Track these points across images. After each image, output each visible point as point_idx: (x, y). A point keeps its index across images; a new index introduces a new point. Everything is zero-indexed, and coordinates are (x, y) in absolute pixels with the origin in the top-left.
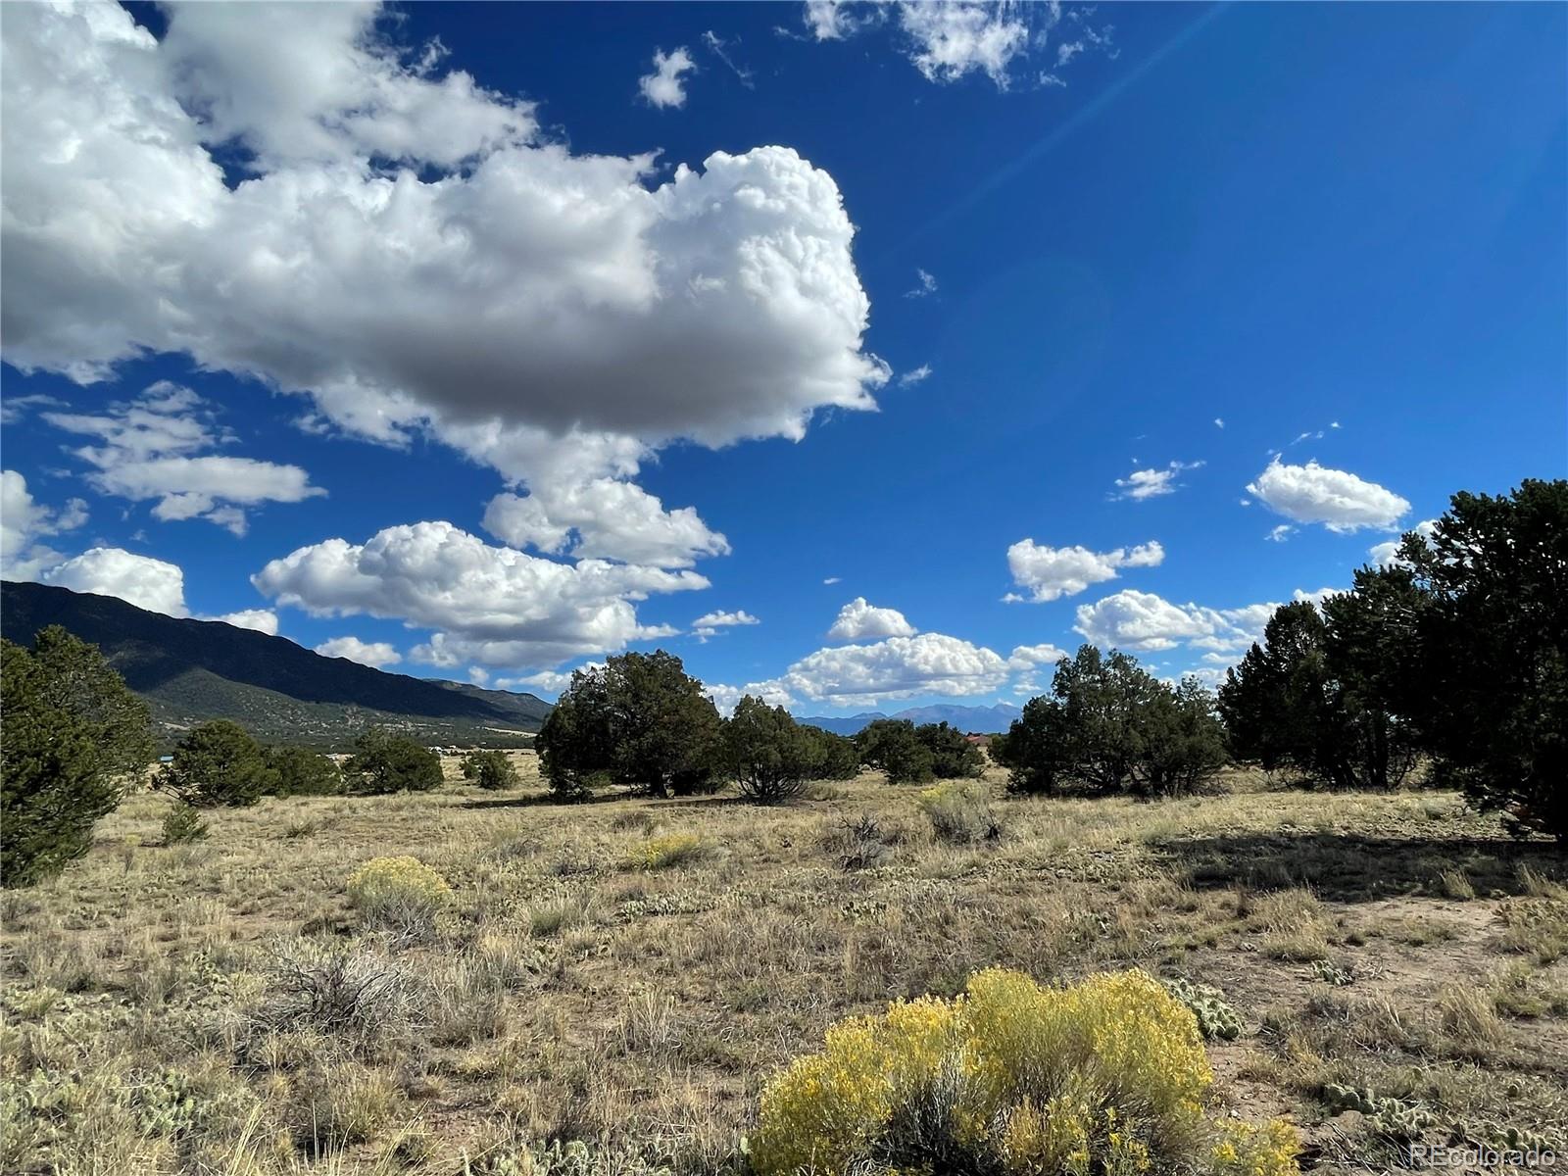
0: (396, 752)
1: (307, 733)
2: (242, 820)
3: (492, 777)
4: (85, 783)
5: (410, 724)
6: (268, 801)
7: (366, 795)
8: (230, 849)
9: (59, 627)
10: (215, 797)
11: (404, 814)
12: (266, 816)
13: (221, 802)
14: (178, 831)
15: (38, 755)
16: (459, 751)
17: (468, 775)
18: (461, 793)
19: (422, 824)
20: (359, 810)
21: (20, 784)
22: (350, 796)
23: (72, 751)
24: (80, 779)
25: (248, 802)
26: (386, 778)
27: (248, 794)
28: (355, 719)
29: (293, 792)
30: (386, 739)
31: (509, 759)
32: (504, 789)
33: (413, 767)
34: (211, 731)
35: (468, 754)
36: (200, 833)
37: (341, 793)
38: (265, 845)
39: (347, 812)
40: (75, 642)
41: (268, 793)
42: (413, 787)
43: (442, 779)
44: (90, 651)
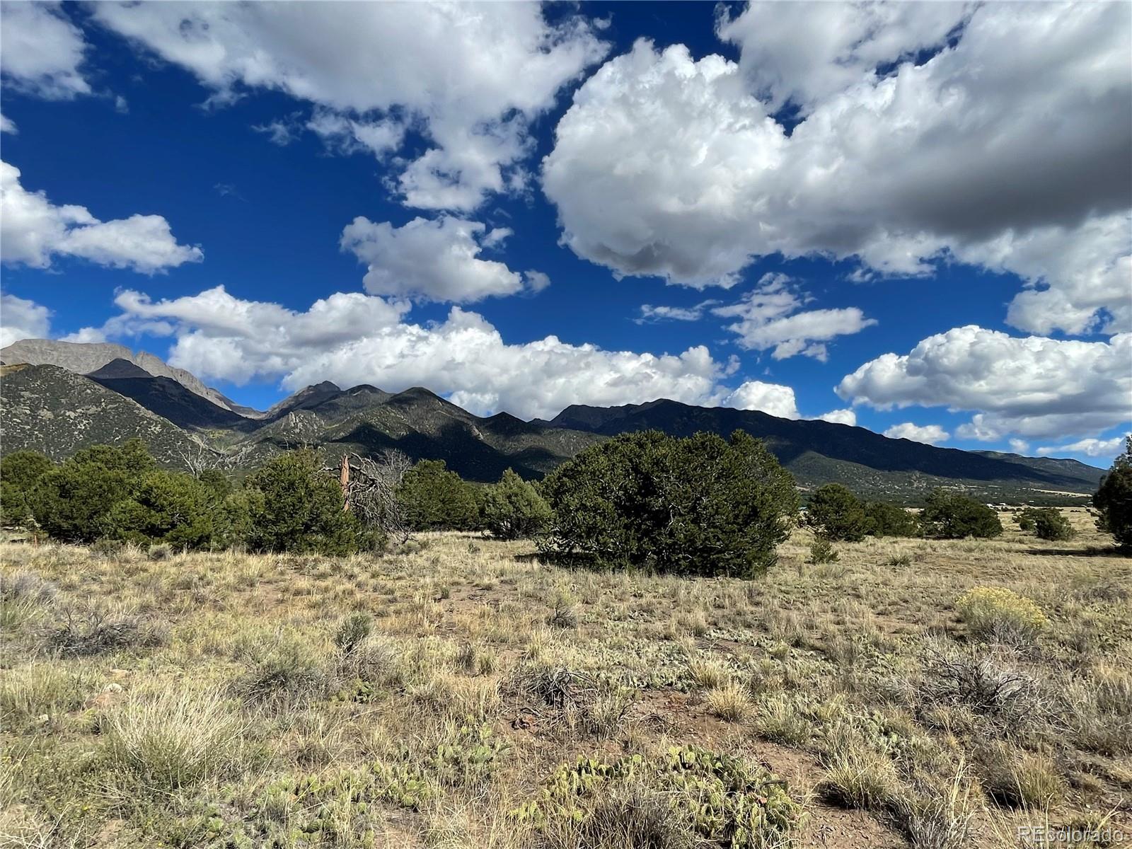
0: (959, 507)
1: (885, 493)
2: (856, 550)
3: (1049, 530)
4: (771, 522)
5: (963, 486)
6: (870, 539)
7: (938, 538)
8: (854, 569)
9: (741, 430)
10: (836, 535)
11: (976, 554)
12: (872, 549)
13: (840, 538)
14: (820, 556)
15: (746, 504)
16: (1009, 507)
17: (1024, 527)
18: (1021, 542)
19: (995, 564)
20: (938, 549)
21: (740, 521)
22: (927, 538)
23: (762, 502)
24: (768, 519)
25: (857, 539)
26: (954, 526)
27: (856, 533)
28: (919, 483)
29: (885, 534)
30: (949, 497)
31: (1062, 514)
32: (1063, 539)
33: (975, 519)
34: (828, 491)
35: (1018, 510)
36: (833, 557)
37: (920, 536)
38: (878, 569)
39: (929, 550)
40: (750, 438)
41: (870, 533)
42: (977, 535)
43: (1001, 529)
44: (757, 443)
